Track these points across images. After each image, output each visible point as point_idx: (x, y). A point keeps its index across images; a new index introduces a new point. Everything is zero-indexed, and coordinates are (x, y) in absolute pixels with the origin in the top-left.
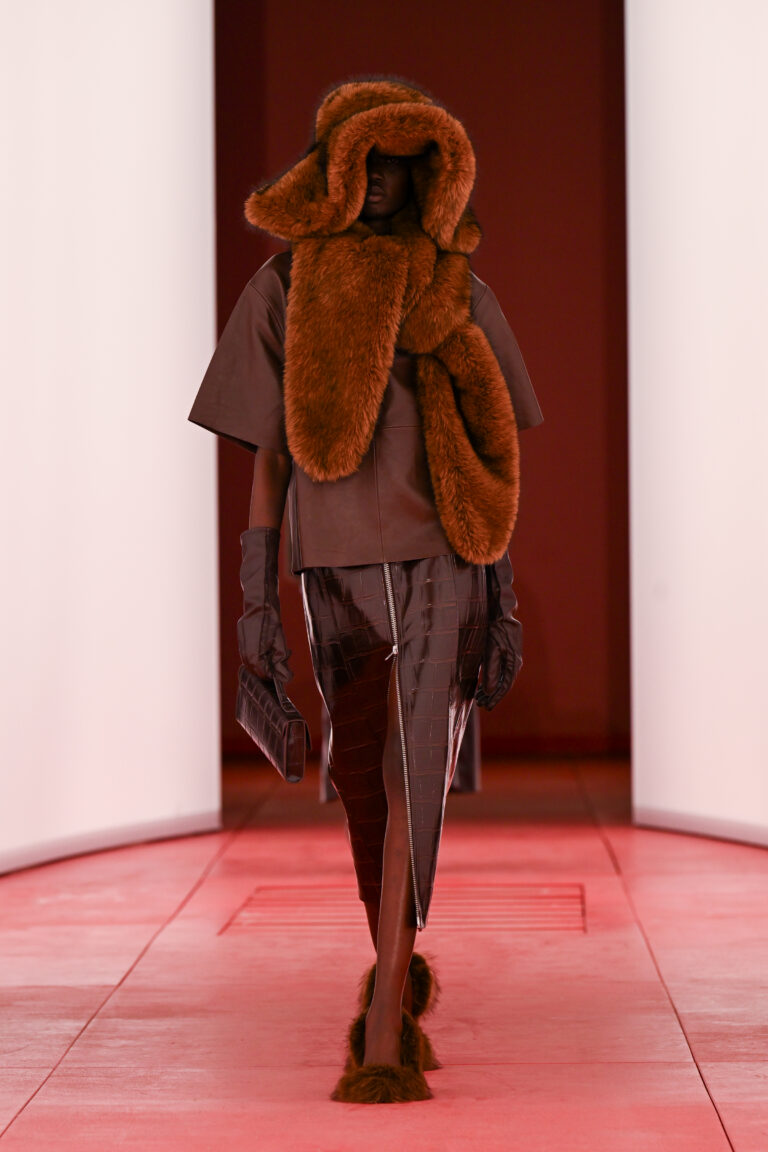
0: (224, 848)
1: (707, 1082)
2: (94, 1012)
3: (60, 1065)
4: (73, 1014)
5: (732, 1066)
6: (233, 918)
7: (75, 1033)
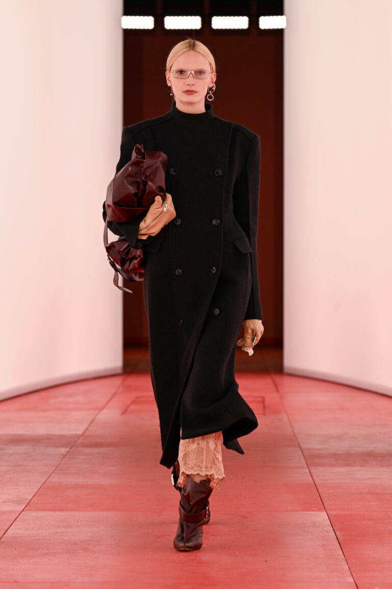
0: (124, 381)
1: (312, 475)
2: (72, 445)
3: (60, 466)
4: (64, 446)
5: (322, 468)
6: (127, 408)
7: (65, 453)
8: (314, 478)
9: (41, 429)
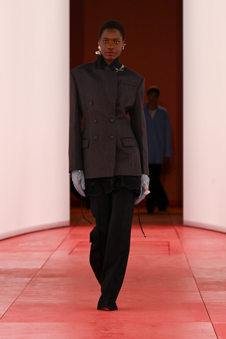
0: (70, 231)
1: (202, 296)
2: (33, 276)
3: (25, 290)
4: (28, 276)
5: (209, 292)
6: (73, 250)
7: (29, 282)
8: (203, 299)
9: (12, 265)
